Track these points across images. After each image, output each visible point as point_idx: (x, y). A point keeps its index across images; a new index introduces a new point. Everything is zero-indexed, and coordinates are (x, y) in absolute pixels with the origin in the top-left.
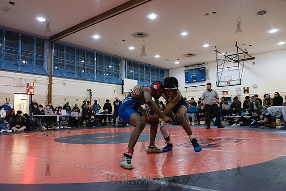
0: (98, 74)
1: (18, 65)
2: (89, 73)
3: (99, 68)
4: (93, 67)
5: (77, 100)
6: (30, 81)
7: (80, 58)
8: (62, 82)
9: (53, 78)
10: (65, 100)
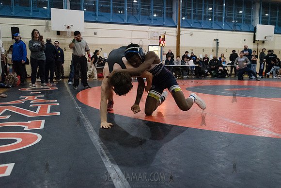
0: (226, 21)
1: (151, 19)
2: (217, 21)
3: (228, 15)
4: (222, 14)
5: (203, 50)
6: (162, 33)
7: (207, 6)
8: (189, 32)
9: (181, 29)
10: (192, 50)
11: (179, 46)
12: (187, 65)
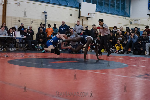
5: (32, 22)
8: (16, 2)
10: (19, 21)
11: (5, 16)
12: (13, 37)
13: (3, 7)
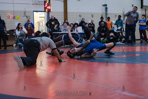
5: (92, 16)
10: (80, 16)
11: (67, 12)
13: (64, 4)
